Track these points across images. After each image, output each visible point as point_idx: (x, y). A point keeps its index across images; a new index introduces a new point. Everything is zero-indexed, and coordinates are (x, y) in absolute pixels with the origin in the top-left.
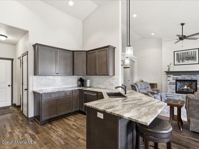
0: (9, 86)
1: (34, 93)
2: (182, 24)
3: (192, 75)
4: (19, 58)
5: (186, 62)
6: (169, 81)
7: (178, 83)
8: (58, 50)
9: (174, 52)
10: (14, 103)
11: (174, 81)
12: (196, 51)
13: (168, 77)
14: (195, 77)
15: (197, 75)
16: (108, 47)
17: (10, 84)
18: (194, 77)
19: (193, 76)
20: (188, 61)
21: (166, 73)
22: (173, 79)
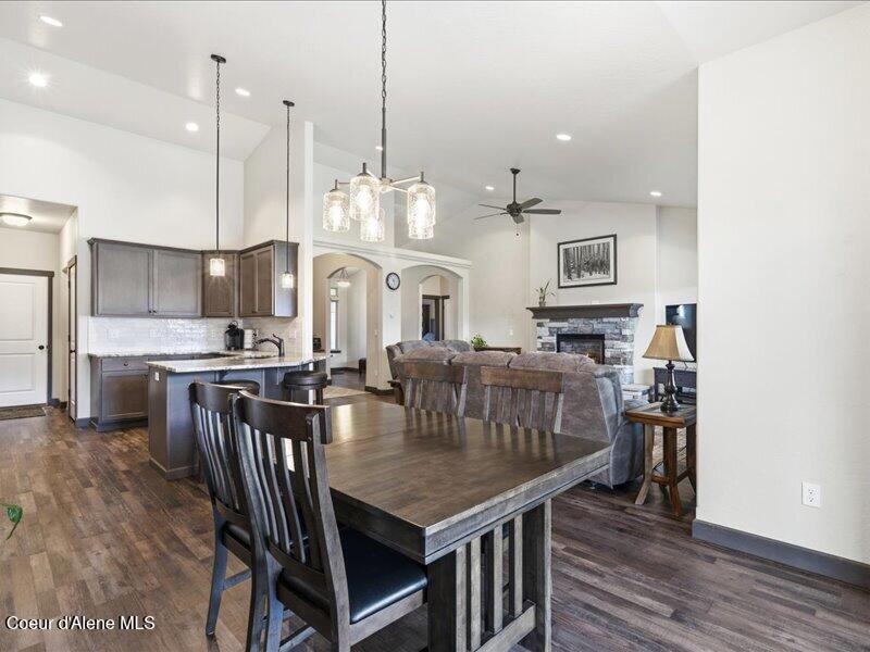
0: (41, 348)
1: (91, 358)
2: (515, 172)
3: (592, 318)
4: (65, 271)
5: (587, 278)
6: (540, 337)
7: (563, 344)
8: (156, 252)
9: (559, 245)
10: (54, 396)
11: (554, 340)
12: (608, 244)
13: (540, 325)
14: (600, 326)
15: (605, 320)
16: (271, 243)
17: (45, 344)
18: (596, 326)
19: (594, 322)
20: (591, 274)
21: (531, 314)
22: (551, 334)
